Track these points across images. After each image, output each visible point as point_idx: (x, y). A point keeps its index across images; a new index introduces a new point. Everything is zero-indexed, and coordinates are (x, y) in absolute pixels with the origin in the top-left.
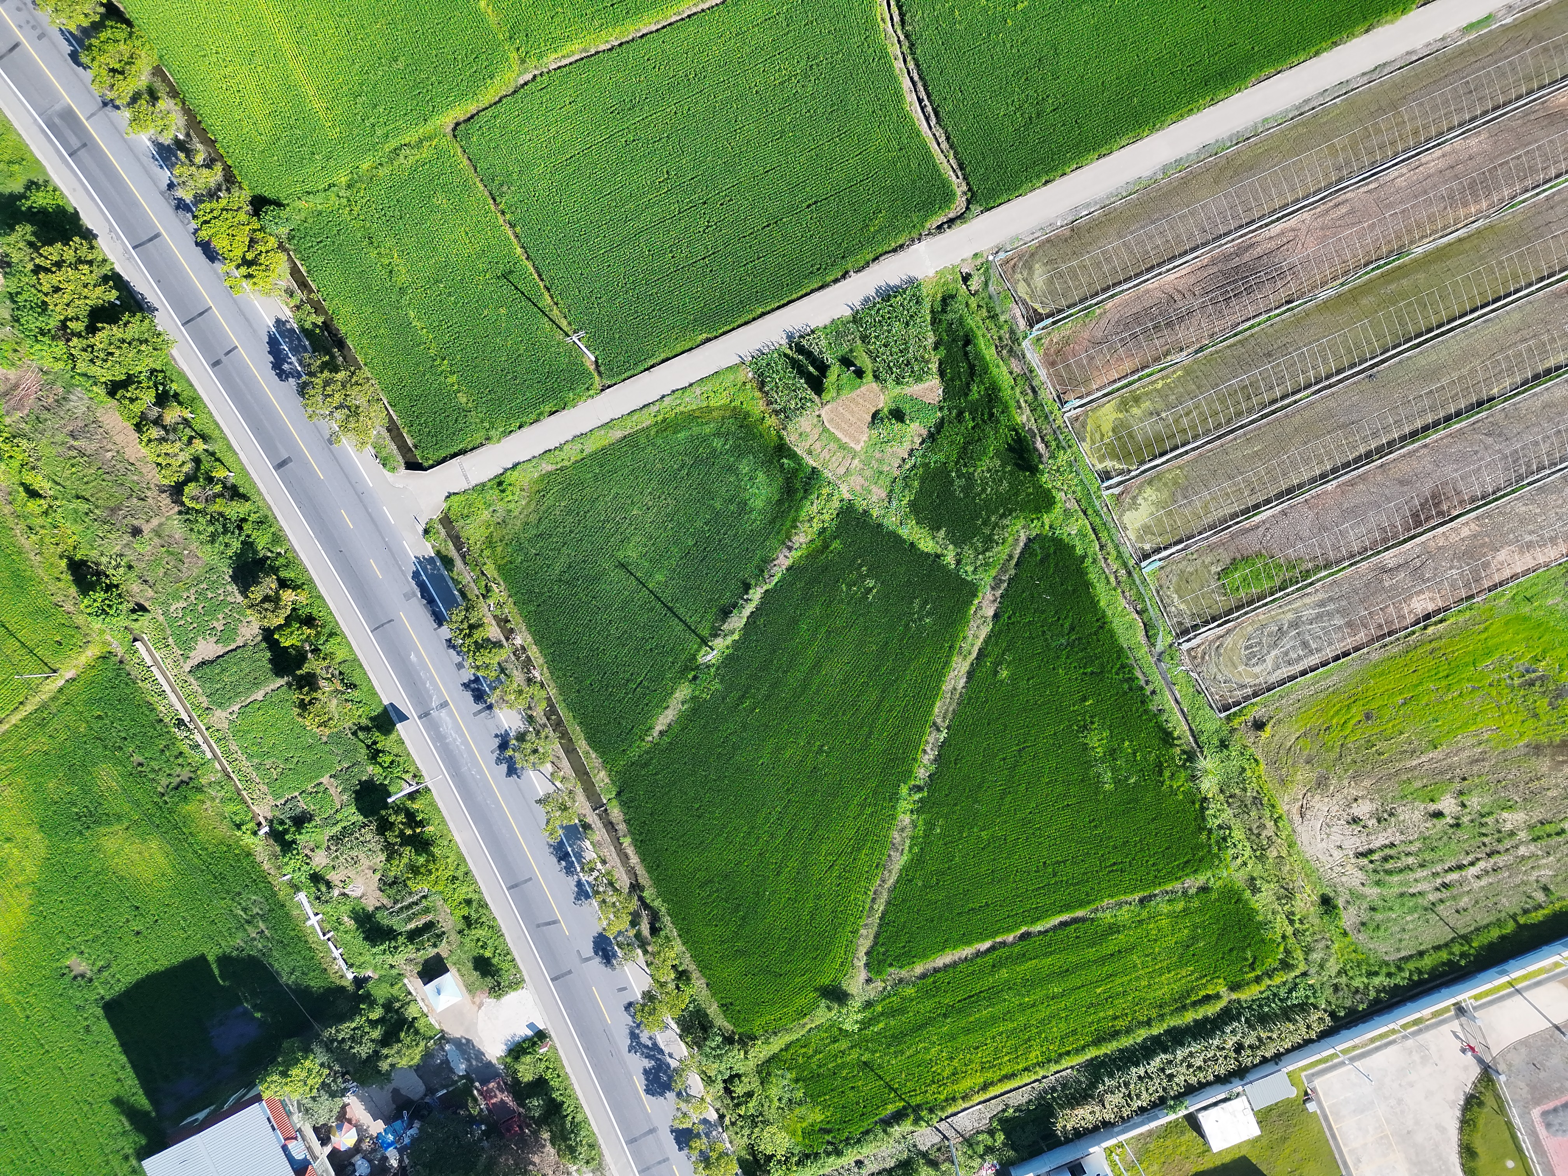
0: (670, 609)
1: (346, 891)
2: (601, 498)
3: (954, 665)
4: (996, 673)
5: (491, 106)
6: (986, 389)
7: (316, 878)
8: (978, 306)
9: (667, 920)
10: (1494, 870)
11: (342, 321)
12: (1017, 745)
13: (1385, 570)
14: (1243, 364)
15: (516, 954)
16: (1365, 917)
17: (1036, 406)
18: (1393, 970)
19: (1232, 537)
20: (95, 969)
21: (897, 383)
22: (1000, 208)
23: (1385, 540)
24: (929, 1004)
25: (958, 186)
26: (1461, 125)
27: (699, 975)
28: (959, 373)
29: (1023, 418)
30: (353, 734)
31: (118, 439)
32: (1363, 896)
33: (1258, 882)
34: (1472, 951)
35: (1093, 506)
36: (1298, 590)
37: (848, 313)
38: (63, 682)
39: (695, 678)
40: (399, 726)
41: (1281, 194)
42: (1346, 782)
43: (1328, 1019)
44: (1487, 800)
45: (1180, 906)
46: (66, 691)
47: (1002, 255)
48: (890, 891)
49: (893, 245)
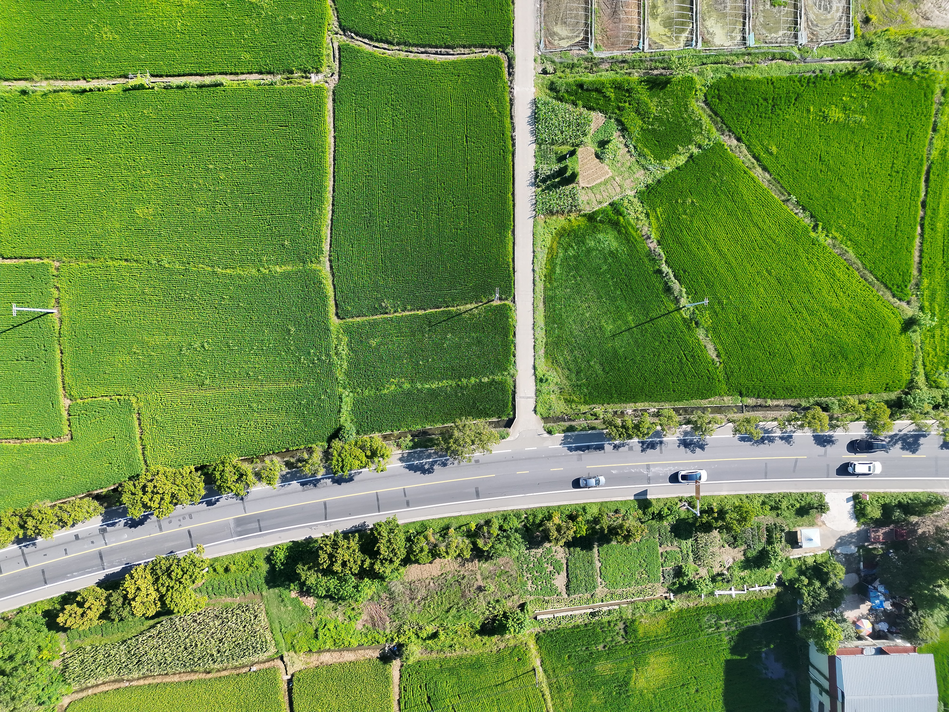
0: (651, 320)
1: (727, 567)
3: (755, 176)
4: (771, 154)
5: (335, 292)
6: (611, 87)
7: (713, 579)
8: (563, 72)
9: (823, 399)
11: (414, 426)
15: (804, 491)
17: (633, 65)
21: (586, 135)
22: (515, 35)
24: (937, 275)
25: (493, 53)
28: (595, 99)
29: (636, 74)
35: (703, 57)
37: (534, 146)
38: (541, 667)
39: (697, 323)
40: (649, 497)
46: (547, 669)
47: (542, 46)
48: (865, 268)
49: (508, 104)
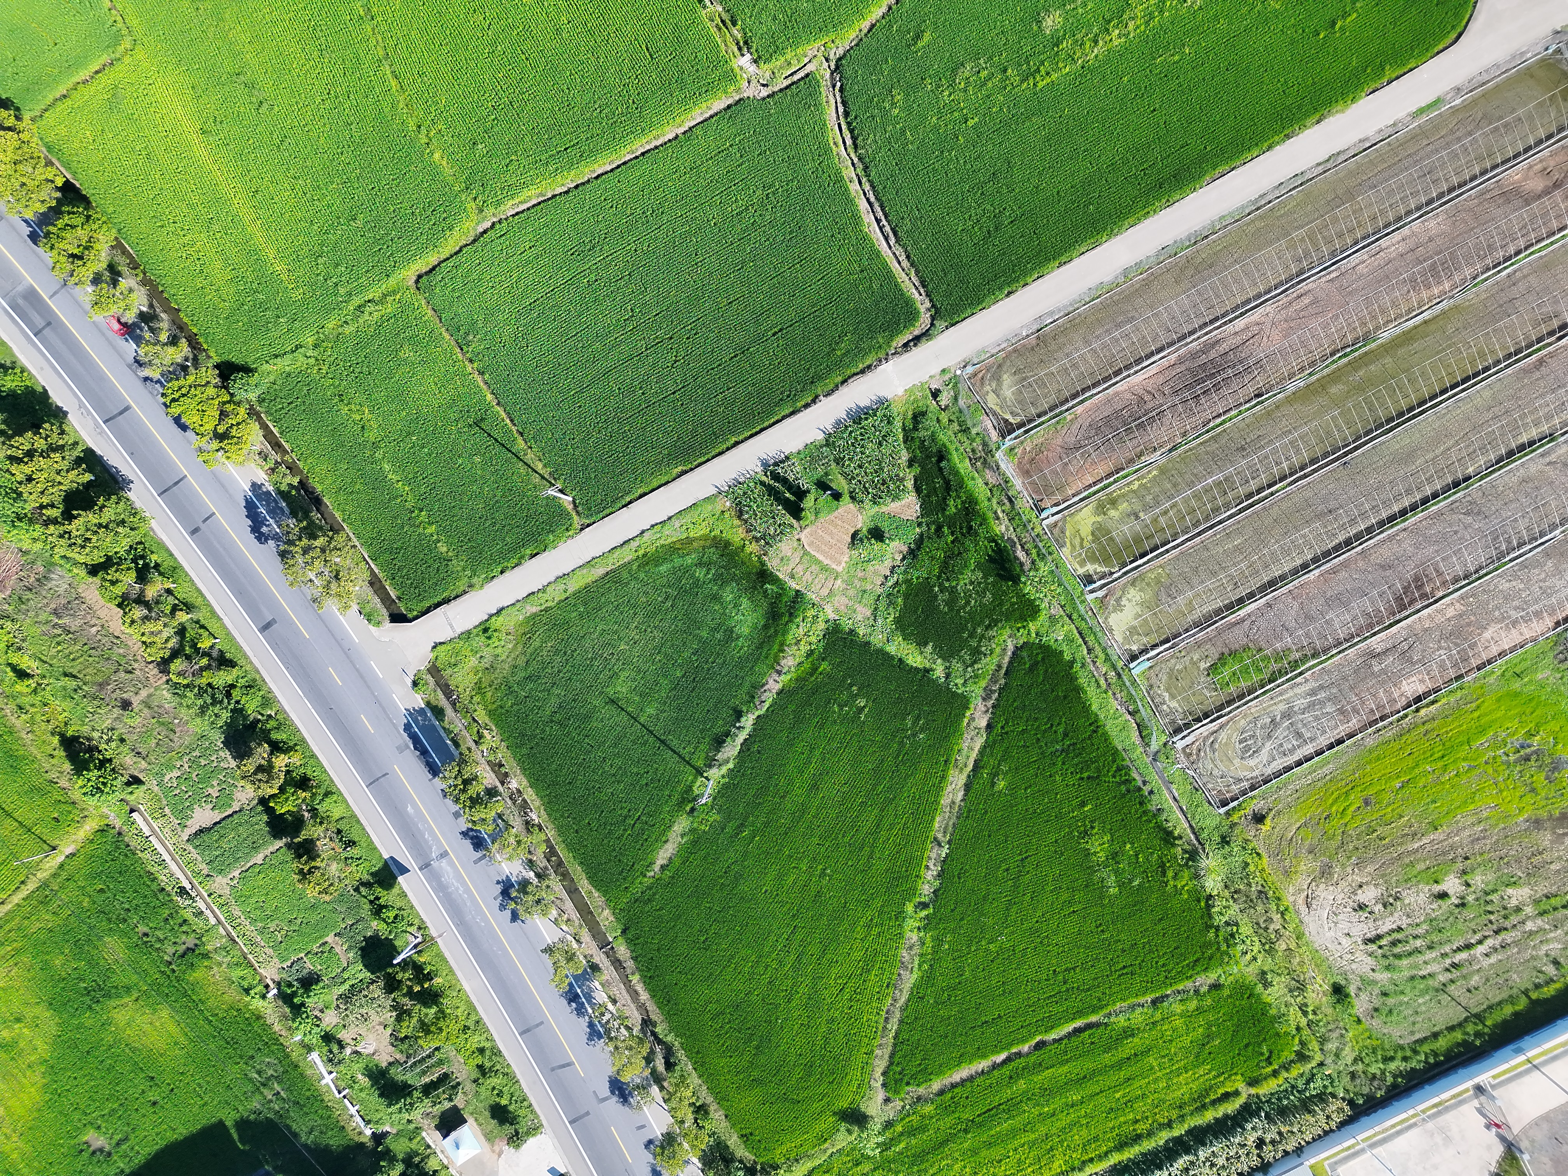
0: (663, 742)
1: (358, 1049)
2: (587, 636)
3: (951, 779)
4: (993, 784)
5: (452, 256)
6: (963, 502)
7: (328, 1038)
8: (950, 421)
9: (681, 1054)
10: (1502, 947)
11: (317, 479)
12: (1020, 854)
13: (1373, 655)
14: (1217, 460)
15: (532, 1100)
16: (1377, 1003)
17: (1013, 516)
18: (1409, 1053)
19: (1219, 632)
20: (114, 1142)
21: (875, 503)
22: (964, 323)
23: (1371, 626)
24: (949, 1120)
25: (922, 304)
26: (1418, 208)
27: (716, 1107)
28: (935, 489)
29: (1002, 528)
30: (355, 890)
31: (102, 613)
32: (1374, 982)
33: (1269, 976)
34: (1486, 1030)
35: (1078, 611)
36: (1288, 680)
37: (821, 436)
38: (63, 858)
39: (693, 810)
40: (400, 879)
41: (1243, 289)
42: (1349, 870)
43: (1347, 1108)
44: (1491, 877)
45: (1193, 1005)
46: (66, 867)
47: (970, 369)
48: (903, 1010)
49: (861, 366)
